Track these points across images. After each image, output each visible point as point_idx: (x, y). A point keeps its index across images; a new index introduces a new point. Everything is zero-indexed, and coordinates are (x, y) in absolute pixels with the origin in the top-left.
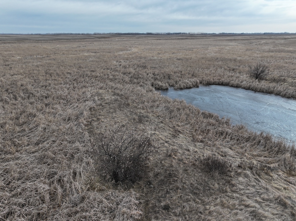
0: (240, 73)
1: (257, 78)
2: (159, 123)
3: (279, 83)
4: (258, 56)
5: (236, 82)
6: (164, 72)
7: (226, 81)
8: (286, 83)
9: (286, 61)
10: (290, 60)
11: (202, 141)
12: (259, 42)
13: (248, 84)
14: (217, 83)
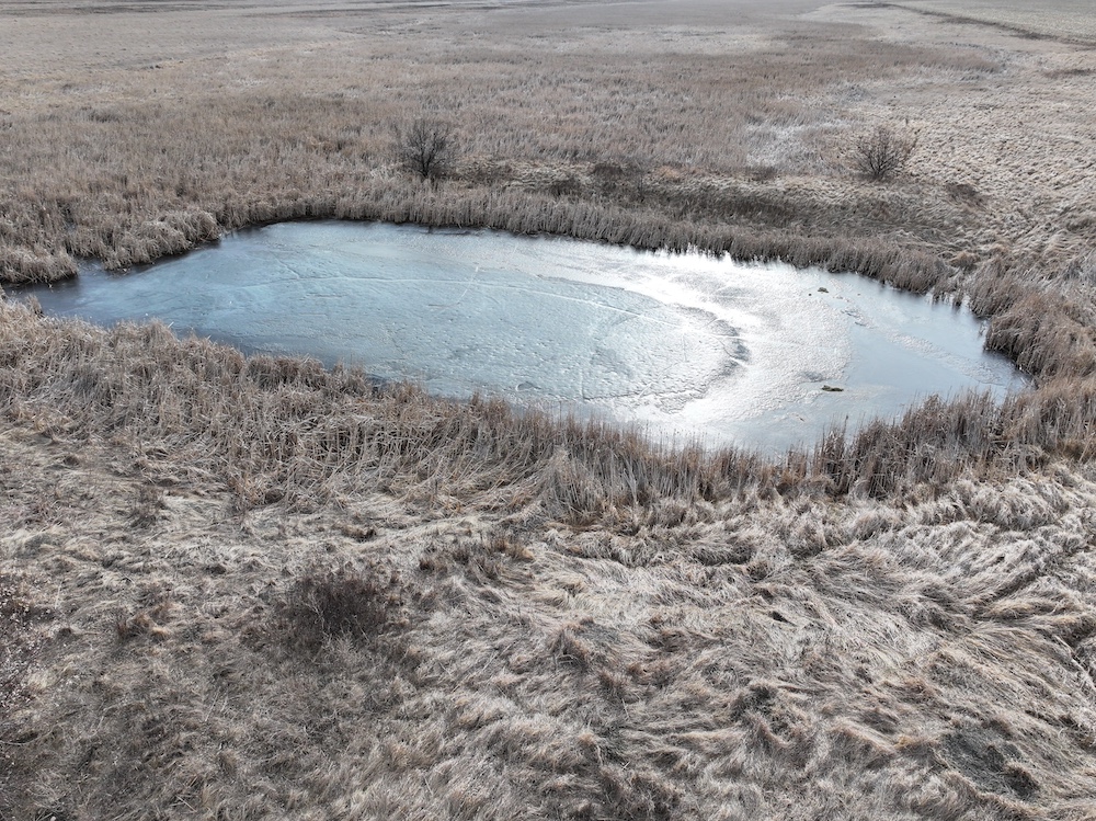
0: (364, 157)
1: (425, 175)
2: (57, 467)
3: (494, 185)
4: (416, 80)
5: (356, 200)
7: (319, 201)
8: (514, 183)
9: (502, 94)
10: (512, 92)
11: (272, 499)
12: (407, 21)
13: (403, 203)
14: (290, 213)
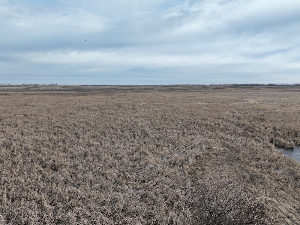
2: (278, 188)
6: (289, 128)
